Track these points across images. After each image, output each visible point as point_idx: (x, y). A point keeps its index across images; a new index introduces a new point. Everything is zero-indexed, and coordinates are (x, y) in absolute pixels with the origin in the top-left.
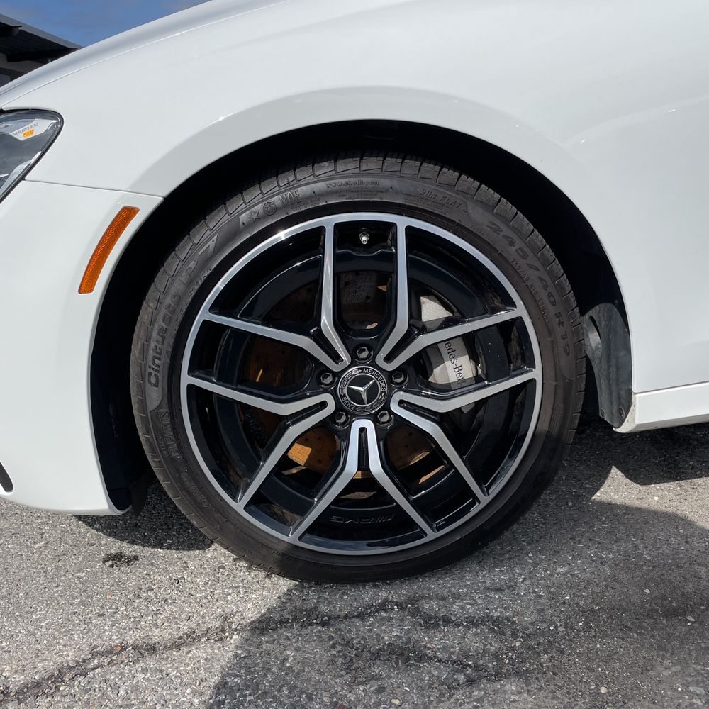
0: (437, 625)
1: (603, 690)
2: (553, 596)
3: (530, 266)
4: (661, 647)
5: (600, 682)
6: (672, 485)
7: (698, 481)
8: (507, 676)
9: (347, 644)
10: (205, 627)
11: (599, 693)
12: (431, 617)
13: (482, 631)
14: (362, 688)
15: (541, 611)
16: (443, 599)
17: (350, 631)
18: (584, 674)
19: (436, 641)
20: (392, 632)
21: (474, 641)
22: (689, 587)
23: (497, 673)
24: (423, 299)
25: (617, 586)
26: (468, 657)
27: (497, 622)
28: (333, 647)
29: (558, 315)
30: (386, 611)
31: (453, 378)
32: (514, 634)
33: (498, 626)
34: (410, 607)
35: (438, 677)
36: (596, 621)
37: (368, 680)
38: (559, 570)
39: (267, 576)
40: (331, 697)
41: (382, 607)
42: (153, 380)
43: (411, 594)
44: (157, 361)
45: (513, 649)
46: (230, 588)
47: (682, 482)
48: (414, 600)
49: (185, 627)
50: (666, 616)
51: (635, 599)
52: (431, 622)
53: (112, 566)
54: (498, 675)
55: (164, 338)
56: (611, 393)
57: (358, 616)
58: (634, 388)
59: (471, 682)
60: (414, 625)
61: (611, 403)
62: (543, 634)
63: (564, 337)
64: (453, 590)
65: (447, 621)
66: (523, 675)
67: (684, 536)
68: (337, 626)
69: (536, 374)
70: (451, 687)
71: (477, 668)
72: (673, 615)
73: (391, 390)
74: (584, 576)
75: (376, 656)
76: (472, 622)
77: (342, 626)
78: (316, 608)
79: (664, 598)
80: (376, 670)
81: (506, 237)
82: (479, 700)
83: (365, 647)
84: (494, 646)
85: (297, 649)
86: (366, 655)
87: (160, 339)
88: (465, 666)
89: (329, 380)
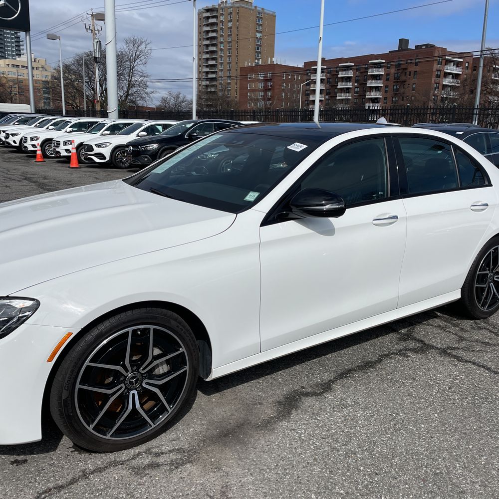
0: (159, 455)
1: (213, 460)
2: (192, 438)
3: (187, 336)
4: (224, 445)
5: (211, 458)
6: (217, 394)
7: (225, 391)
8: (186, 463)
9: (133, 468)
10: (77, 476)
11: (212, 461)
12: (156, 454)
13: (174, 454)
14: (145, 478)
15: (190, 443)
16: (158, 447)
17: (132, 464)
18: (207, 457)
19: (161, 460)
20: (147, 460)
21: (173, 456)
22: (229, 427)
23: (183, 463)
24: (162, 352)
25: (209, 431)
26: (173, 462)
27: (178, 450)
28: (129, 470)
29: (194, 350)
30: (141, 455)
31: (161, 372)
32: (184, 452)
33: (179, 451)
34: (148, 452)
35: (167, 469)
36: (206, 442)
37: (146, 475)
38: (191, 430)
39: (89, 454)
40: (136, 483)
41: (139, 454)
42: (66, 388)
43: (147, 448)
44: (69, 382)
45: (185, 456)
46: (77, 462)
47: (221, 393)
48: (149, 450)
49: (70, 478)
50: (224, 437)
51: (215, 434)
52: (157, 455)
53: (17, 465)
54: (183, 464)
55: (72, 373)
56: (204, 368)
57: (132, 459)
58: (212, 368)
59: (176, 468)
60: (152, 457)
61: (204, 371)
62: (192, 450)
63: (195, 356)
64: (160, 444)
65: (162, 453)
66: (191, 462)
67: (224, 411)
68: (127, 464)
69: (187, 368)
70: (171, 470)
71: (177, 463)
72: (226, 435)
73: (142, 379)
74: (200, 430)
75: (144, 468)
76: (170, 452)
77: (128, 463)
78: (116, 460)
79: (223, 431)
80: (147, 472)
81: (181, 329)
82: (181, 471)
83: (139, 467)
84: (179, 456)
85: (117, 473)
86: (141, 469)
87: (71, 374)
88: (173, 464)
89: (122, 379)
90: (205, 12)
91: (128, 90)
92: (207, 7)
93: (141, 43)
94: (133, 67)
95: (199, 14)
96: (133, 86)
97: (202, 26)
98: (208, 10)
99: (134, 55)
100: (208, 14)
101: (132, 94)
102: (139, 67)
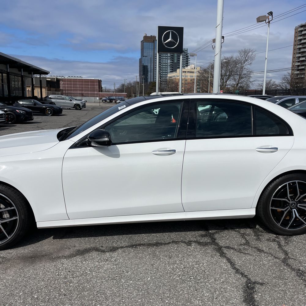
69: (18, 218)
90: (300, 28)
91: (239, 81)
92: (301, 24)
93: (249, 52)
94: (243, 67)
95: (295, 29)
96: (242, 78)
97: (297, 37)
98: (302, 26)
99: (244, 59)
100: (302, 29)
101: (241, 83)
102: (247, 66)
